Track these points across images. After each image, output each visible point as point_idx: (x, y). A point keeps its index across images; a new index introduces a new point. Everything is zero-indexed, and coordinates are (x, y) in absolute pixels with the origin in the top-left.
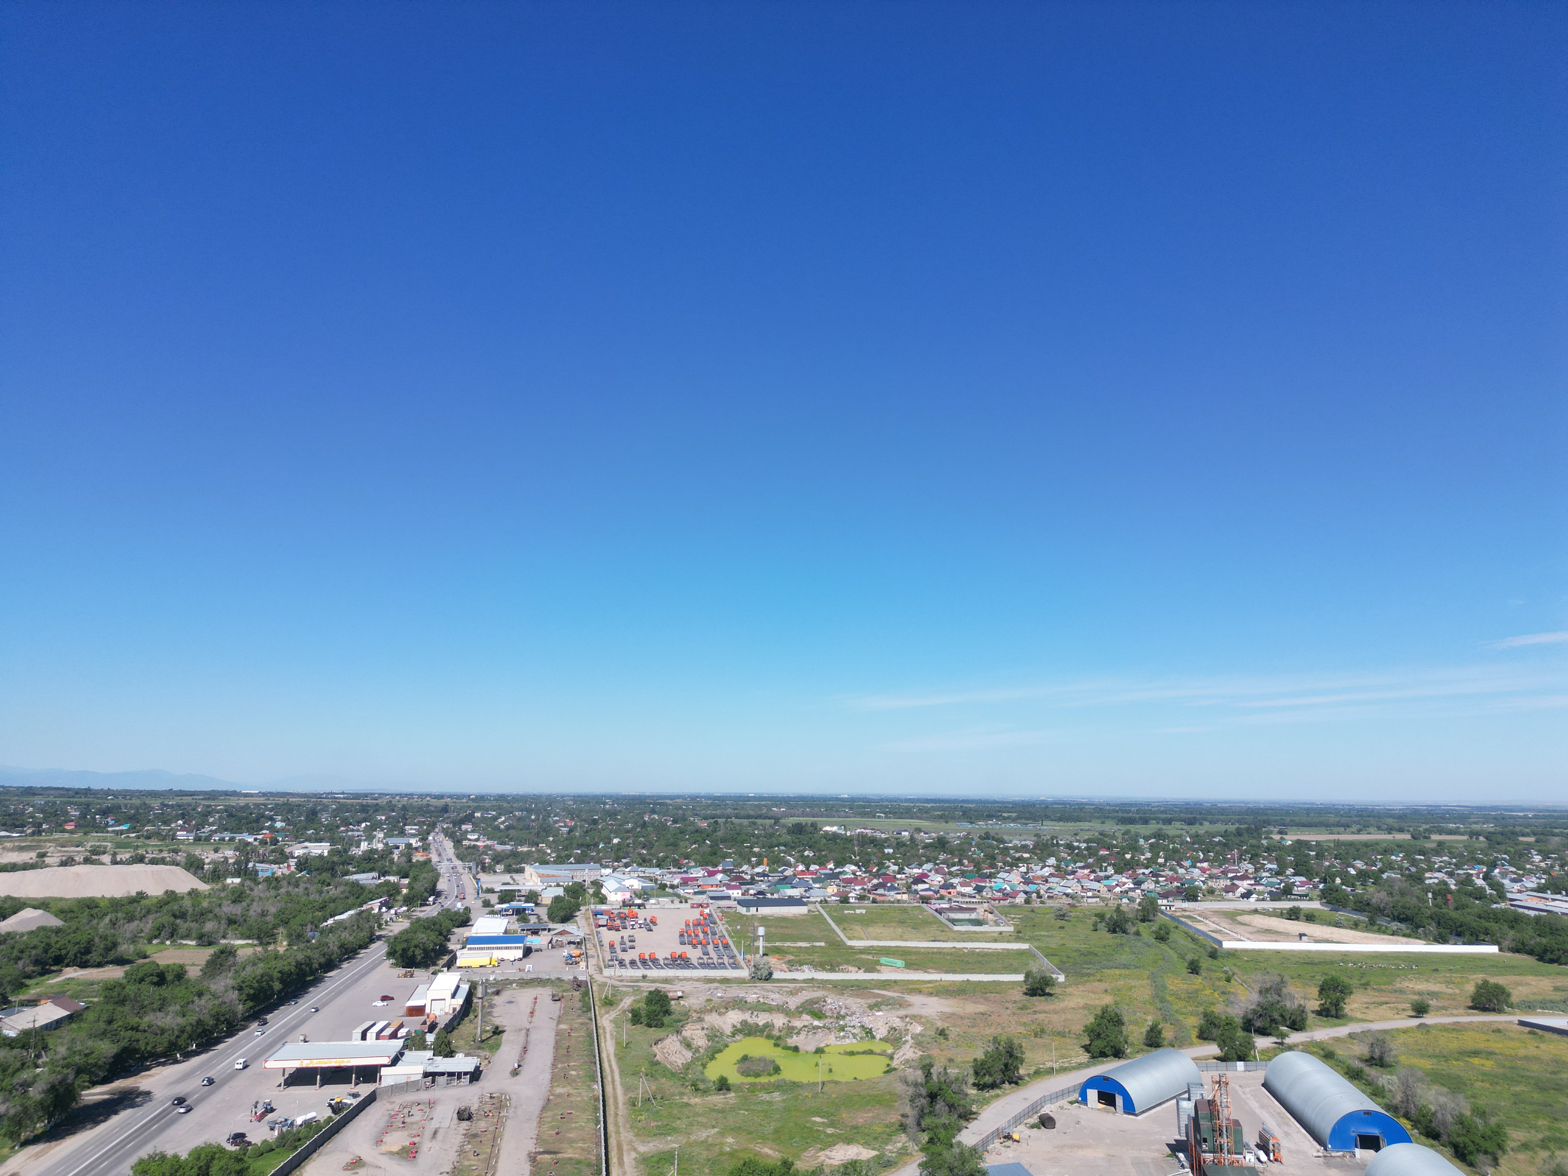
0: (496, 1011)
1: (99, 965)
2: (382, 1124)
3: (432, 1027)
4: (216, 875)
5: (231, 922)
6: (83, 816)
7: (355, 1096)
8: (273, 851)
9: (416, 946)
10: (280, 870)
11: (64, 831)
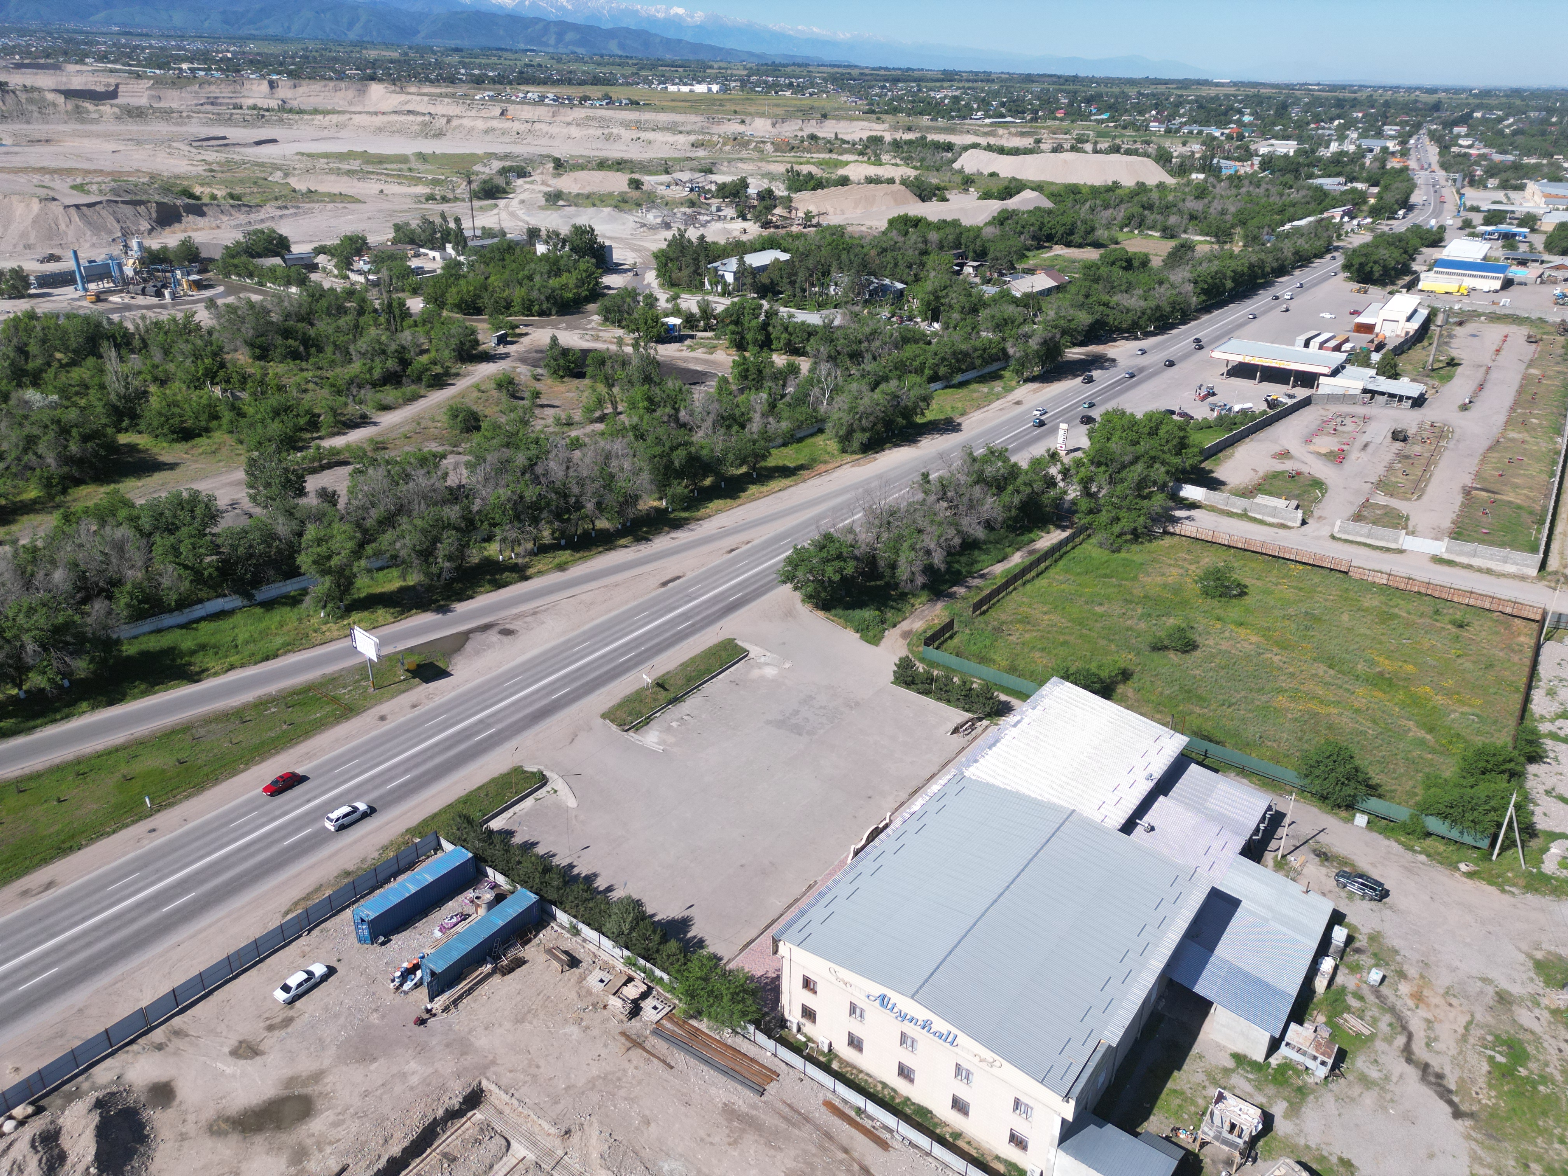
0: (1455, 343)
1: (1080, 246)
2: (1314, 426)
3: (1379, 347)
4: (1182, 170)
5: (1193, 217)
6: (1071, 104)
7: (1291, 396)
8: (1238, 147)
9: (1375, 262)
10: (1245, 169)
11: (1055, 118)
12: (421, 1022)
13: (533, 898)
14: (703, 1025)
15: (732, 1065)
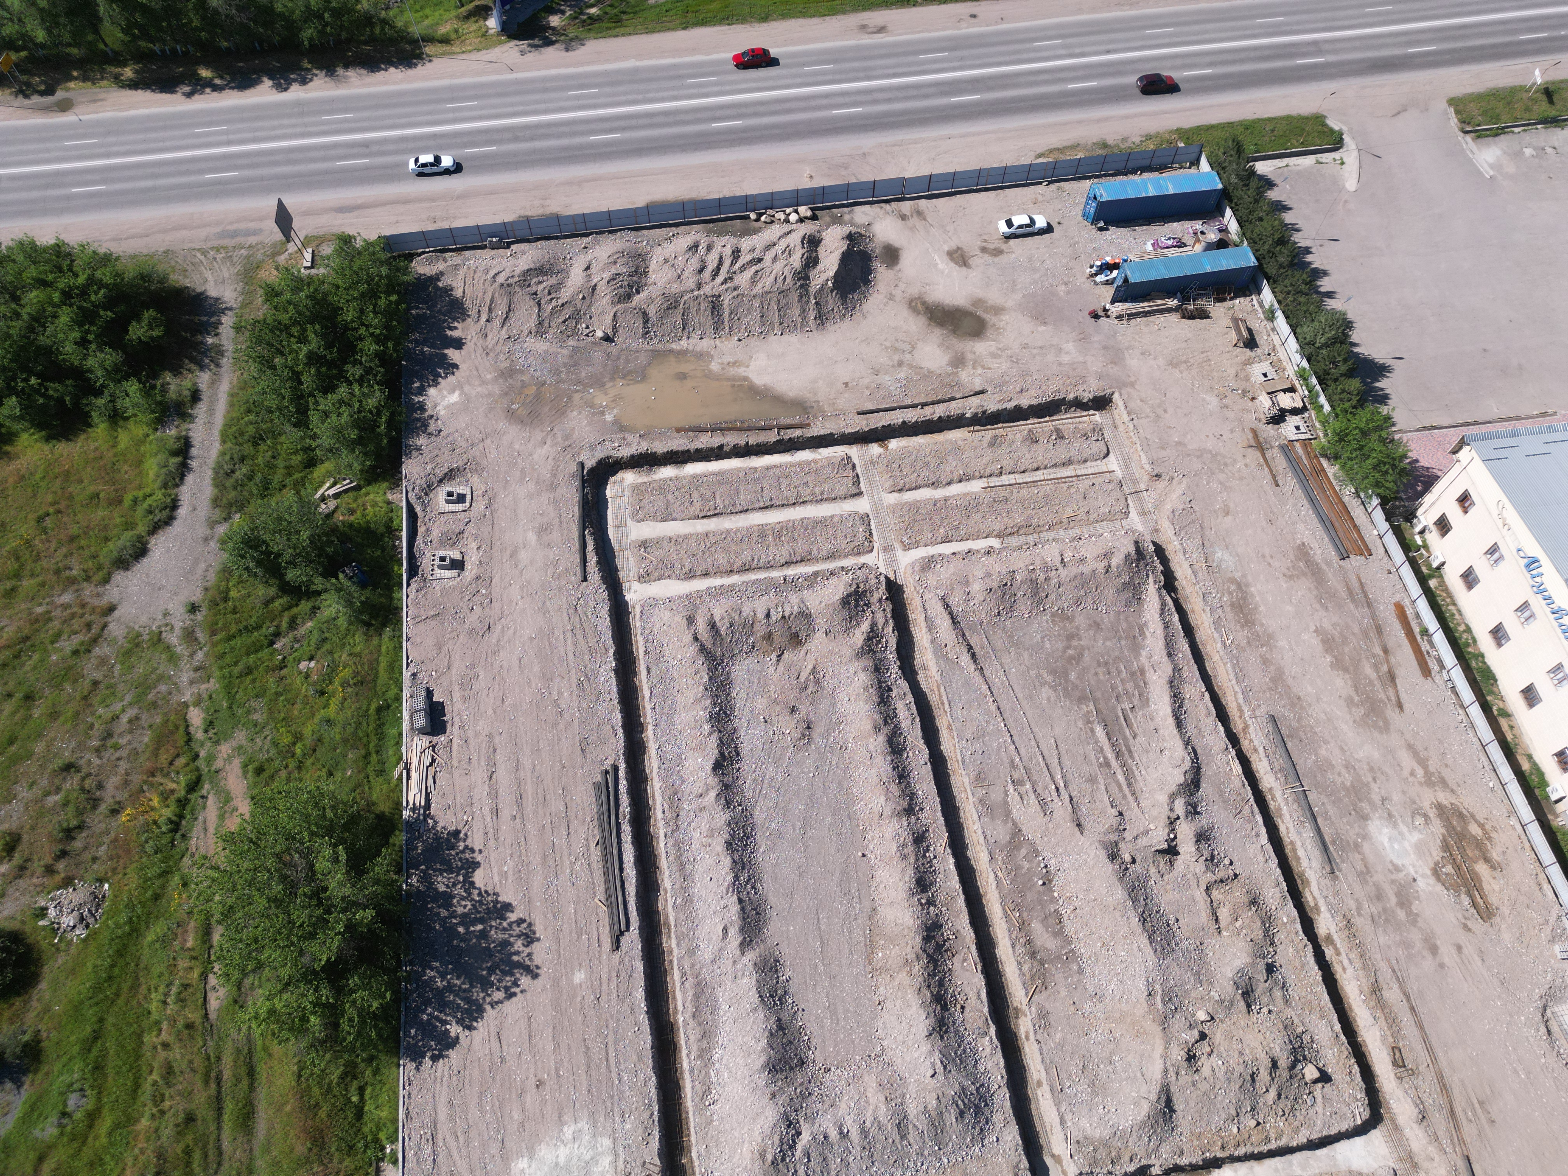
12: (1095, 316)
13: (1252, 261)
14: (1332, 470)
15: (1334, 519)
